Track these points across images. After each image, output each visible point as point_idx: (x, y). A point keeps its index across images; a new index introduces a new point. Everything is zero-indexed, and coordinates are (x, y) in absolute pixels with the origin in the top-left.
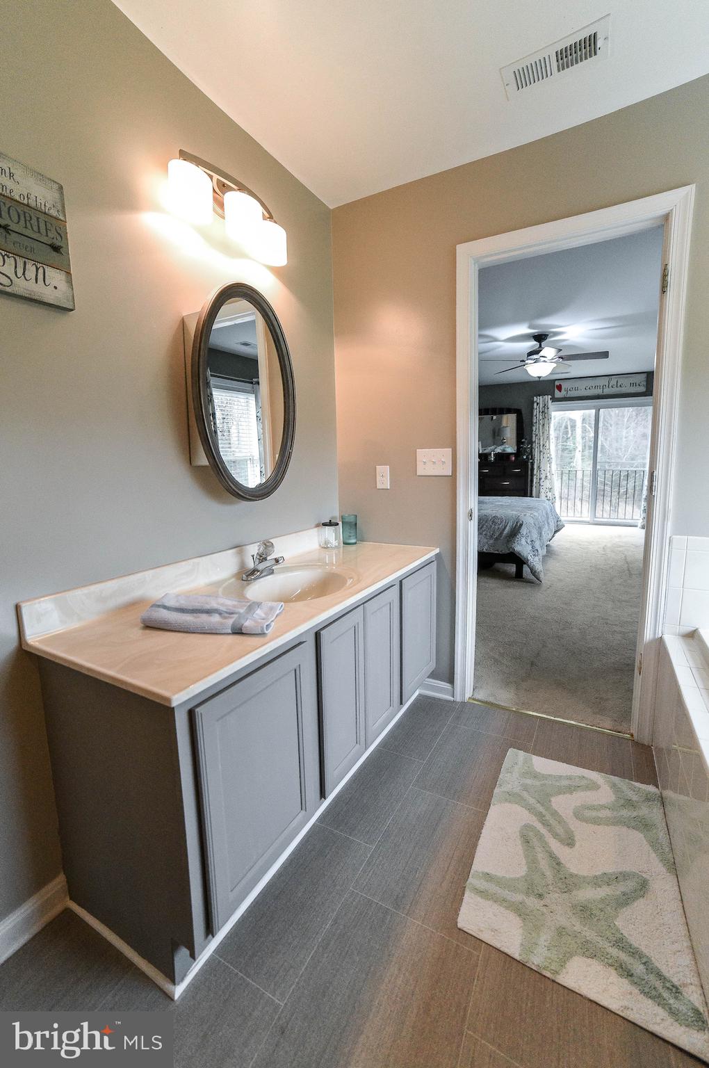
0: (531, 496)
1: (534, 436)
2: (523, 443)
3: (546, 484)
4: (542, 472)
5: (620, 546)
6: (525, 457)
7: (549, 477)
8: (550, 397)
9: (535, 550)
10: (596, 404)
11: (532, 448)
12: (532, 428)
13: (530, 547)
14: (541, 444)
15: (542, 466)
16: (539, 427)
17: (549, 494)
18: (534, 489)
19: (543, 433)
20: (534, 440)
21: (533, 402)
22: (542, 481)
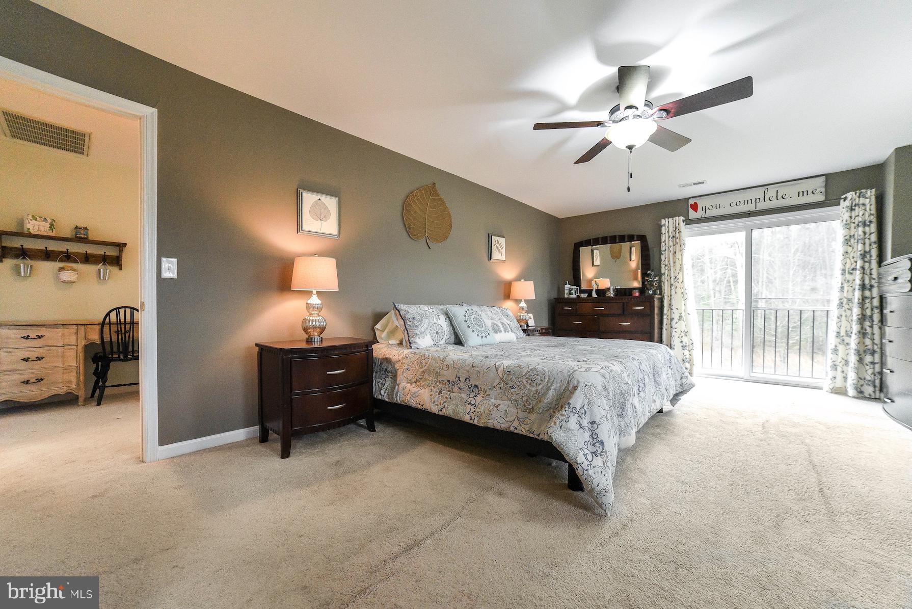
0: (660, 341)
1: (663, 266)
2: (649, 275)
3: (679, 326)
4: (674, 310)
5: (794, 425)
6: (651, 292)
7: (684, 318)
8: (682, 218)
9: (596, 443)
10: (747, 223)
11: (660, 281)
12: (660, 258)
13: (587, 435)
14: (672, 275)
15: (673, 302)
16: (669, 255)
17: (685, 340)
18: (664, 332)
19: (674, 263)
20: (663, 272)
21: (660, 227)
22: (674, 322)
